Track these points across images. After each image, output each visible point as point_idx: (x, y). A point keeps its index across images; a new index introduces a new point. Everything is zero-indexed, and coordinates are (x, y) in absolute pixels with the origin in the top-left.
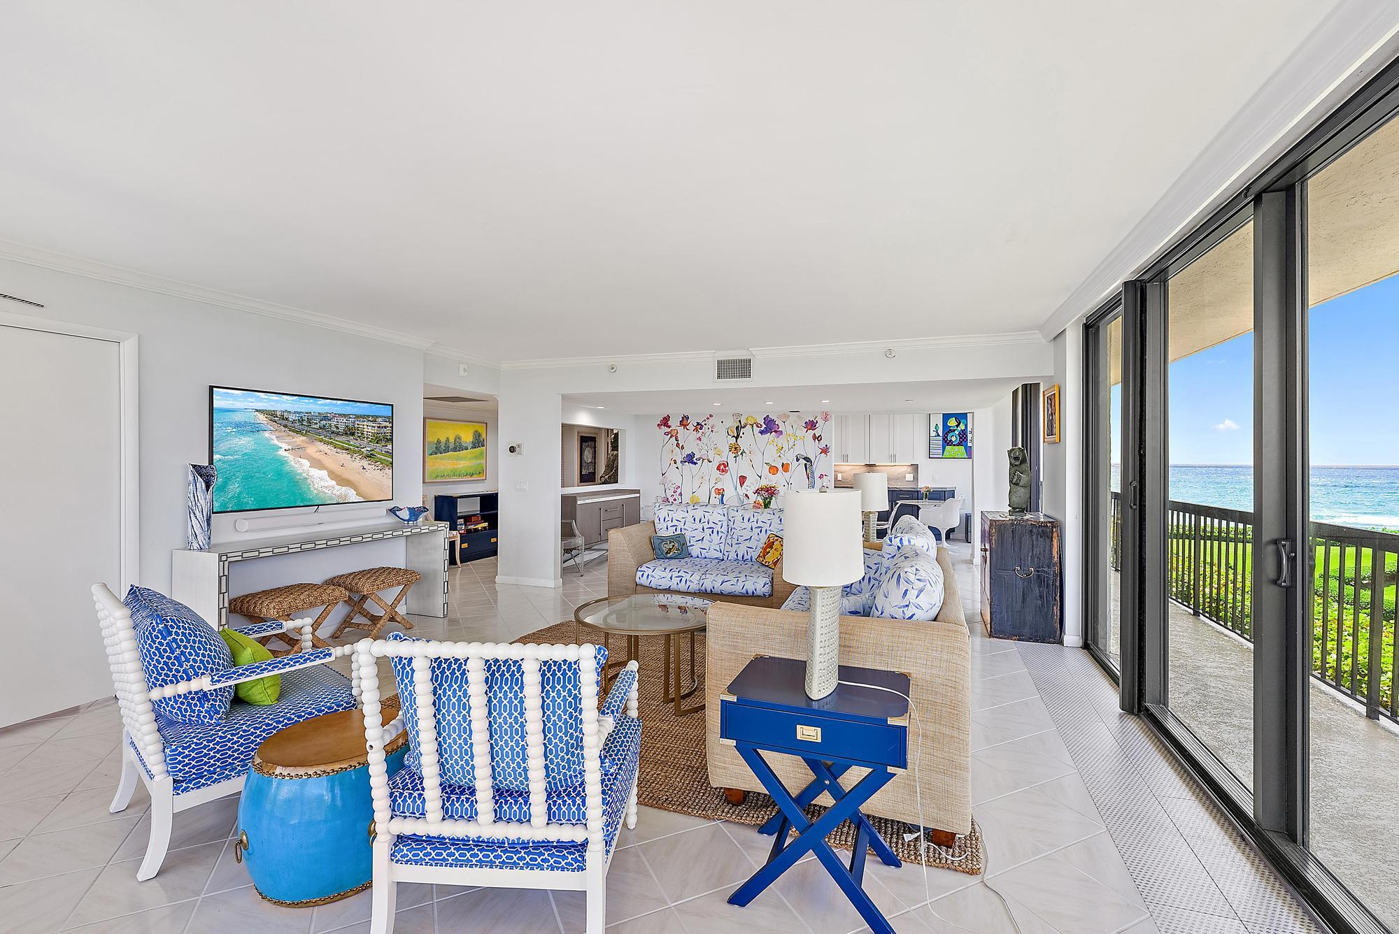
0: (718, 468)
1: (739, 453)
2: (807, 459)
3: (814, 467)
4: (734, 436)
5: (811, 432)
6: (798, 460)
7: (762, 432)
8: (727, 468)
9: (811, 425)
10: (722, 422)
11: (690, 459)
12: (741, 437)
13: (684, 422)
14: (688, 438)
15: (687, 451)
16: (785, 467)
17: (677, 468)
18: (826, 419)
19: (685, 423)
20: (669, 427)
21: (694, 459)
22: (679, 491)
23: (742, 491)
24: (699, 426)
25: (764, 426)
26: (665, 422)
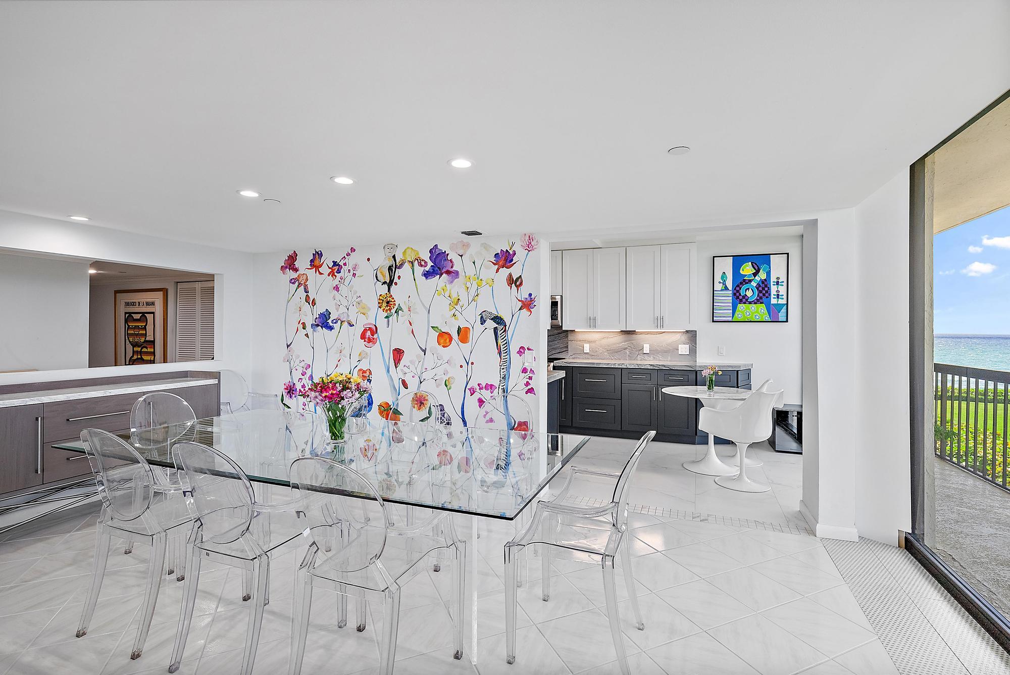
0: (363, 336)
1: (393, 311)
2: (498, 320)
3: (510, 333)
4: (385, 283)
5: (505, 272)
6: (483, 321)
7: (427, 275)
8: (375, 336)
9: (505, 259)
10: (368, 260)
11: (324, 321)
12: (396, 284)
13: (316, 261)
14: (322, 286)
15: (320, 309)
16: (463, 334)
17: (307, 335)
18: (529, 247)
19: (317, 263)
20: (296, 270)
21: (330, 321)
22: (309, 372)
23: (397, 374)
24: (336, 268)
25: (430, 264)
26: (291, 263)
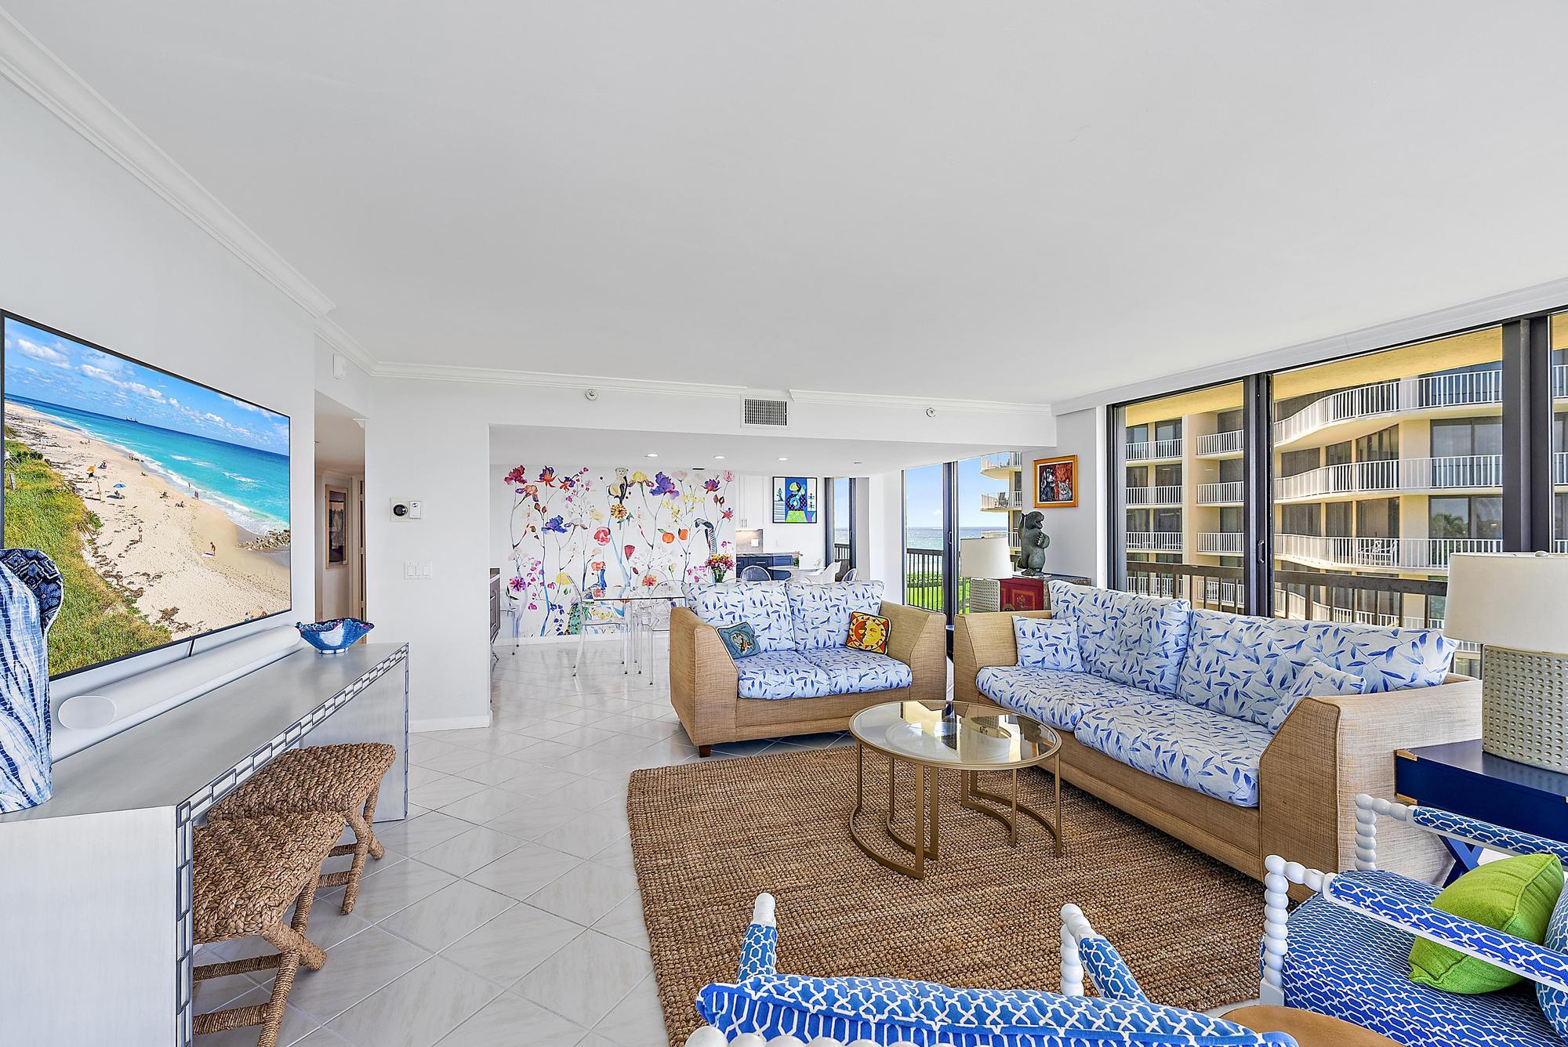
0: (596, 537)
1: (625, 518)
2: (707, 524)
3: (716, 533)
4: (617, 497)
5: (712, 494)
6: (697, 525)
7: (653, 492)
8: (608, 536)
9: (712, 485)
10: (601, 478)
11: (556, 525)
12: (627, 498)
13: (546, 475)
14: (554, 500)
15: (551, 514)
16: (682, 534)
17: (537, 537)
18: (728, 479)
19: (547, 477)
20: (524, 482)
21: (562, 525)
22: (539, 567)
23: (628, 565)
24: (568, 482)
25: (656, 485)
26: (517, 475)
